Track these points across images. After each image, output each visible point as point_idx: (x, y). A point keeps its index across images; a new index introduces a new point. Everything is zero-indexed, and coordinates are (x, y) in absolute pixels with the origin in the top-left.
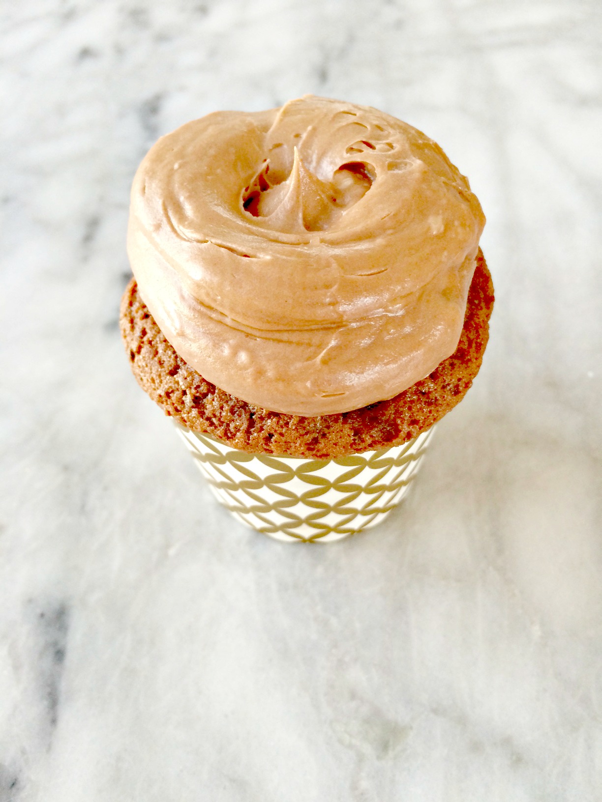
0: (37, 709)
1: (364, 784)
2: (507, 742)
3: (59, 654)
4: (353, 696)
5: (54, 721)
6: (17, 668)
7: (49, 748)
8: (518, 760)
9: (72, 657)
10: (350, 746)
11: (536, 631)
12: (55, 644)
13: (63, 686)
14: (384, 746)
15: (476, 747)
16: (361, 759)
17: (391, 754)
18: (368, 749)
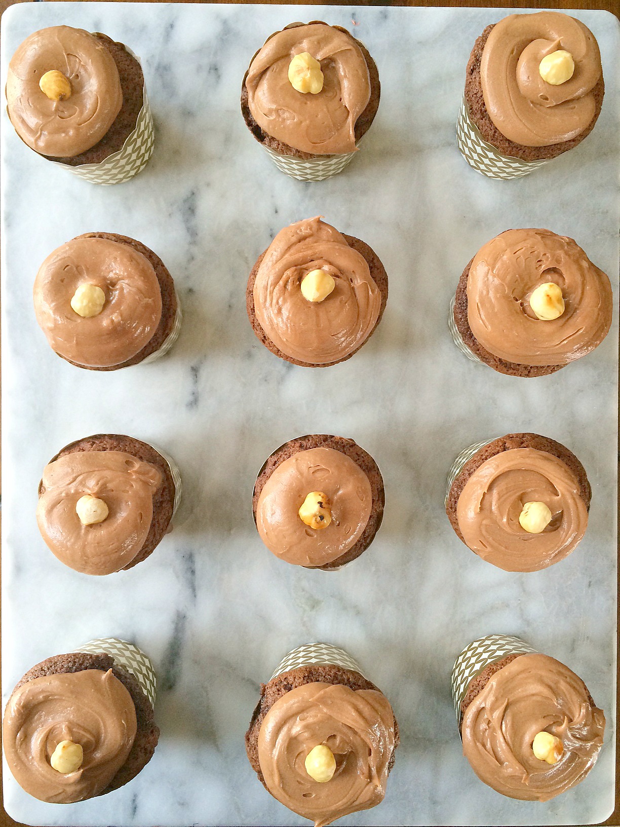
0: (188, 592)
1: (305, 619)
2: (355, 607)
3: (193, 572)
4: (303, 590)
5: (195, 596)
6: (178, 577)
7: (195, 606)
8: (358, 613)
9: (197, 572)
10: (301, 607)
11: (373, 569)
12: (191, 568)
13: (196, 583)
14: (313, 607)
15: (345, 608)
16: (305, 611)
17: (315, 610)
18: (307, 608)
